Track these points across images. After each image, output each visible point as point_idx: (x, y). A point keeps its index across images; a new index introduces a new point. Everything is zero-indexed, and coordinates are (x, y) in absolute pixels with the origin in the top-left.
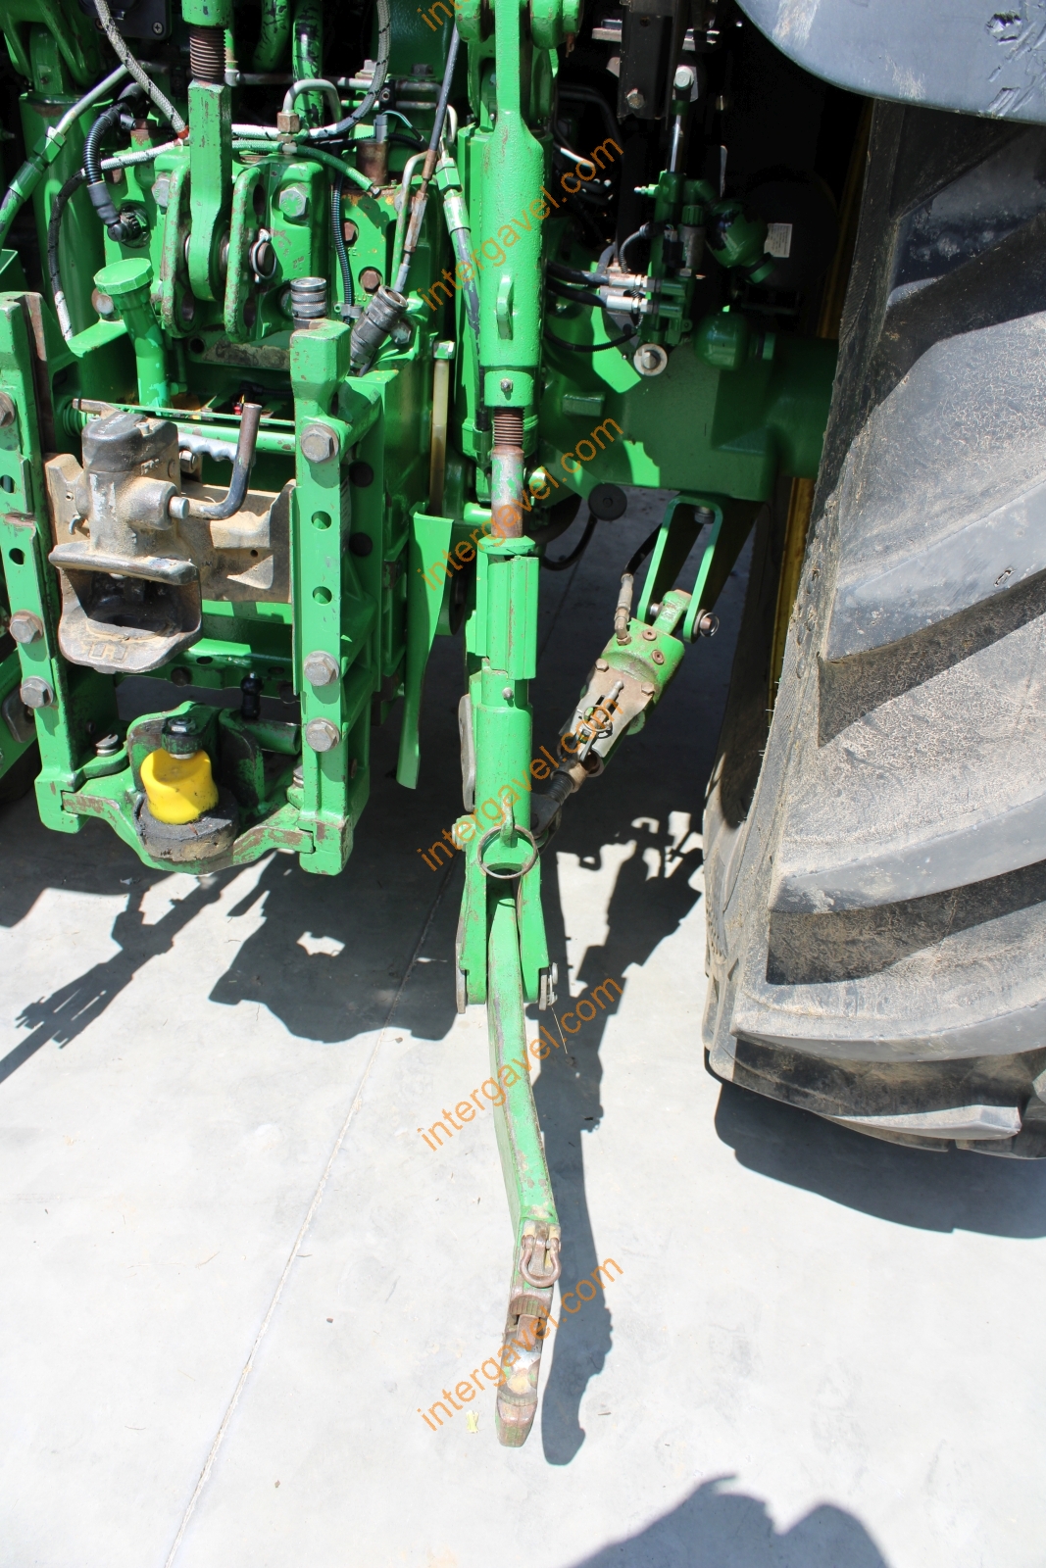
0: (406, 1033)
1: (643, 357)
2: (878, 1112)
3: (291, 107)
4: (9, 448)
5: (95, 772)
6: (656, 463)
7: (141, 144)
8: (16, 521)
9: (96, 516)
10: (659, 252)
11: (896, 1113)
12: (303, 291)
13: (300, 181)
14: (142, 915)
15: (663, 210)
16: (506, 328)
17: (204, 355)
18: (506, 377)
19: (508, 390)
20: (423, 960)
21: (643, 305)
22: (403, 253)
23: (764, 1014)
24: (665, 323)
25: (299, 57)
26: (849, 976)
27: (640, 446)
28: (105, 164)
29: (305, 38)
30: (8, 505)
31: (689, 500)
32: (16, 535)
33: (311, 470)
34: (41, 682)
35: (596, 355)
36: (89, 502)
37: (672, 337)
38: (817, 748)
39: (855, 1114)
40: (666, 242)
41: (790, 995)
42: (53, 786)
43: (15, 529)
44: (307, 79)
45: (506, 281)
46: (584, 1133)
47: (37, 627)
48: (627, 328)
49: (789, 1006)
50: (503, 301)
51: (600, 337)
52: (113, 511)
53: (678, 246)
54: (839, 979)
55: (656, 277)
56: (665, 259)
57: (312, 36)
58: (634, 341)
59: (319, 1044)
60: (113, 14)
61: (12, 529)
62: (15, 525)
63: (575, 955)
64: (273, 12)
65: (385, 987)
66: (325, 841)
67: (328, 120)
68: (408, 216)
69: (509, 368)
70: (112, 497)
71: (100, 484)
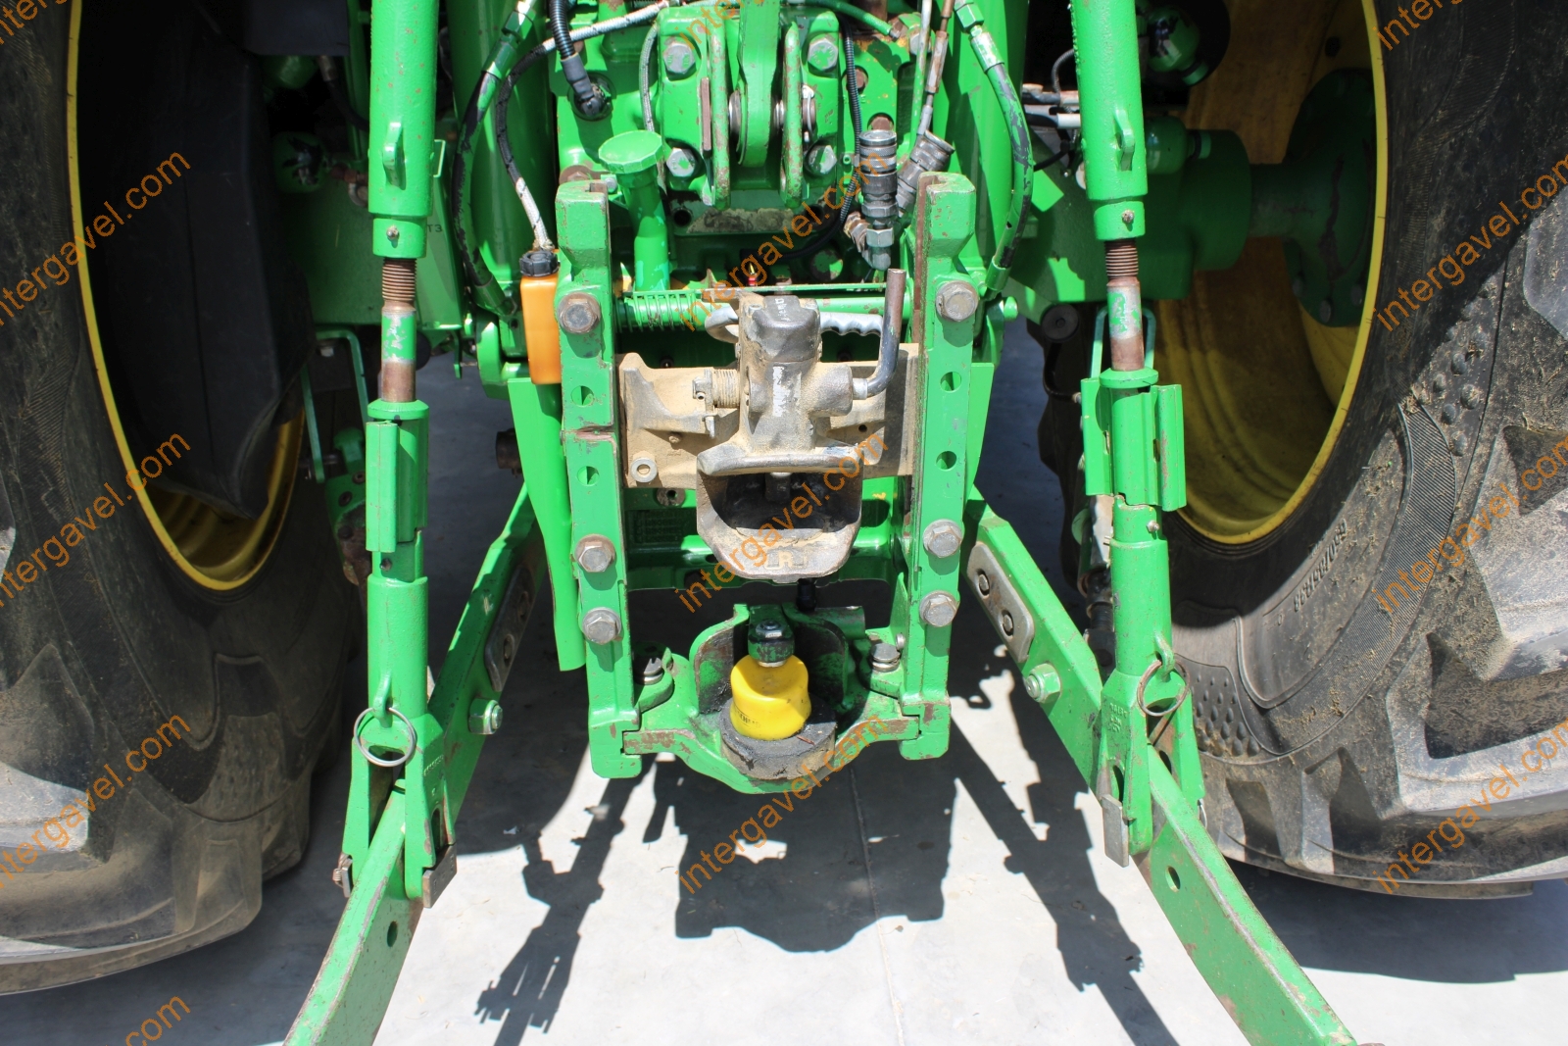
0: (902, 920)
4: (589, 355)
7: (615, 9)
8: (590, 437)
9: (777, 410)
12: (876, 145)
13: (826, 32)
16: (1129, 160)
17: (690, 228)
18: (1128, 209)
19: (1129, 221)
20: (875, 840)
23: (1436, 789)
27: (1064, 261)
30: (582, 419)
32: (588, 451)
33: (944, 331)
34: (608, 613)
38: (1517, 515)
41: (1464, 764)
42: (613, 728)
43: (589, 445)
45: (1120, 113)
46: (1133, 974)
50: (1129, 133)
52: (797, 404)
61: (584, 445)
62: (588, 441)
65: (853, 877)
66: (933, 722)
69: (1128, 199)
70: (797, 388)
71: (786, 376)
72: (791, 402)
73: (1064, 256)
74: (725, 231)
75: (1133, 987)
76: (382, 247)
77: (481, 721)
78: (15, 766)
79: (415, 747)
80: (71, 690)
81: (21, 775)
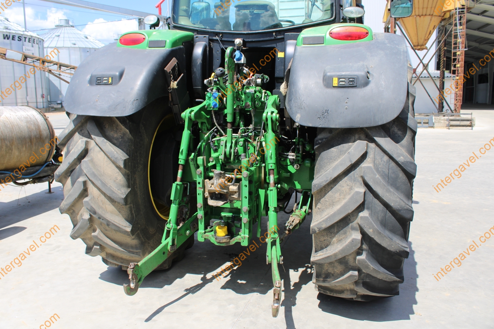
0: (258, 293)
1: (295, 166)
2: (337, 279)
3: (240, 131)
4: (200, 178)
5: (207, 231)
6: (300, 185)
7: (218, 137)
8: (200, 189)
9: (215, 184)
10: (296, 149)
11: (340, 278)
12: (242, 155)
13: (241, 141)
14: (206, 277)
15: (296, 143)
16: (271, 158)
17: (226, 167)
18: (271, 165)
19: (271, 166)
21: (294, 158)
22: (257, 150)
24: (298, 160)
25: (241, 125)
26: (326, 247)
27: (297, 182)
28: (213, 140)
29: (242, 122)
30: (199, 186)
31: (306, 191)
32: (200, 191)
33: (244, 180)
35: (288, 166)
36: (214, 182)
37: (300, 163)
39: (334, 280)
40: (297, 148)
41: (318, 253)
42: (201, 233)
44: (242, 127)
45: (271, 152)
46: (292, 307)
47: (201, 205)
48: (293, 162)
49: (318, 255)
50: (270, 154)
51: (289, 164)
53: (299, 148)
54: (325, 248)
55: (296, 153)
56: (297, 150)
57: (243, 122)
58: (294, 164)
59: (242, 295)
60: (216, 121)
63: (292, 283)
64: (237, 119)
65: (255, 287)
66: (245, 240)
67: (245, 133)
68: (257, 145)
69: (272, 163)
70: (217, 181)
71: (216, 179)
72: (217, 182)
73: (297, 181)
74: (231, 168)
75: (291, 308)
76: (179, 163)
77: (186, 233)
78: (125, 219)
79: (172, 227)
80: (133, 212)
81: (125, 220)
